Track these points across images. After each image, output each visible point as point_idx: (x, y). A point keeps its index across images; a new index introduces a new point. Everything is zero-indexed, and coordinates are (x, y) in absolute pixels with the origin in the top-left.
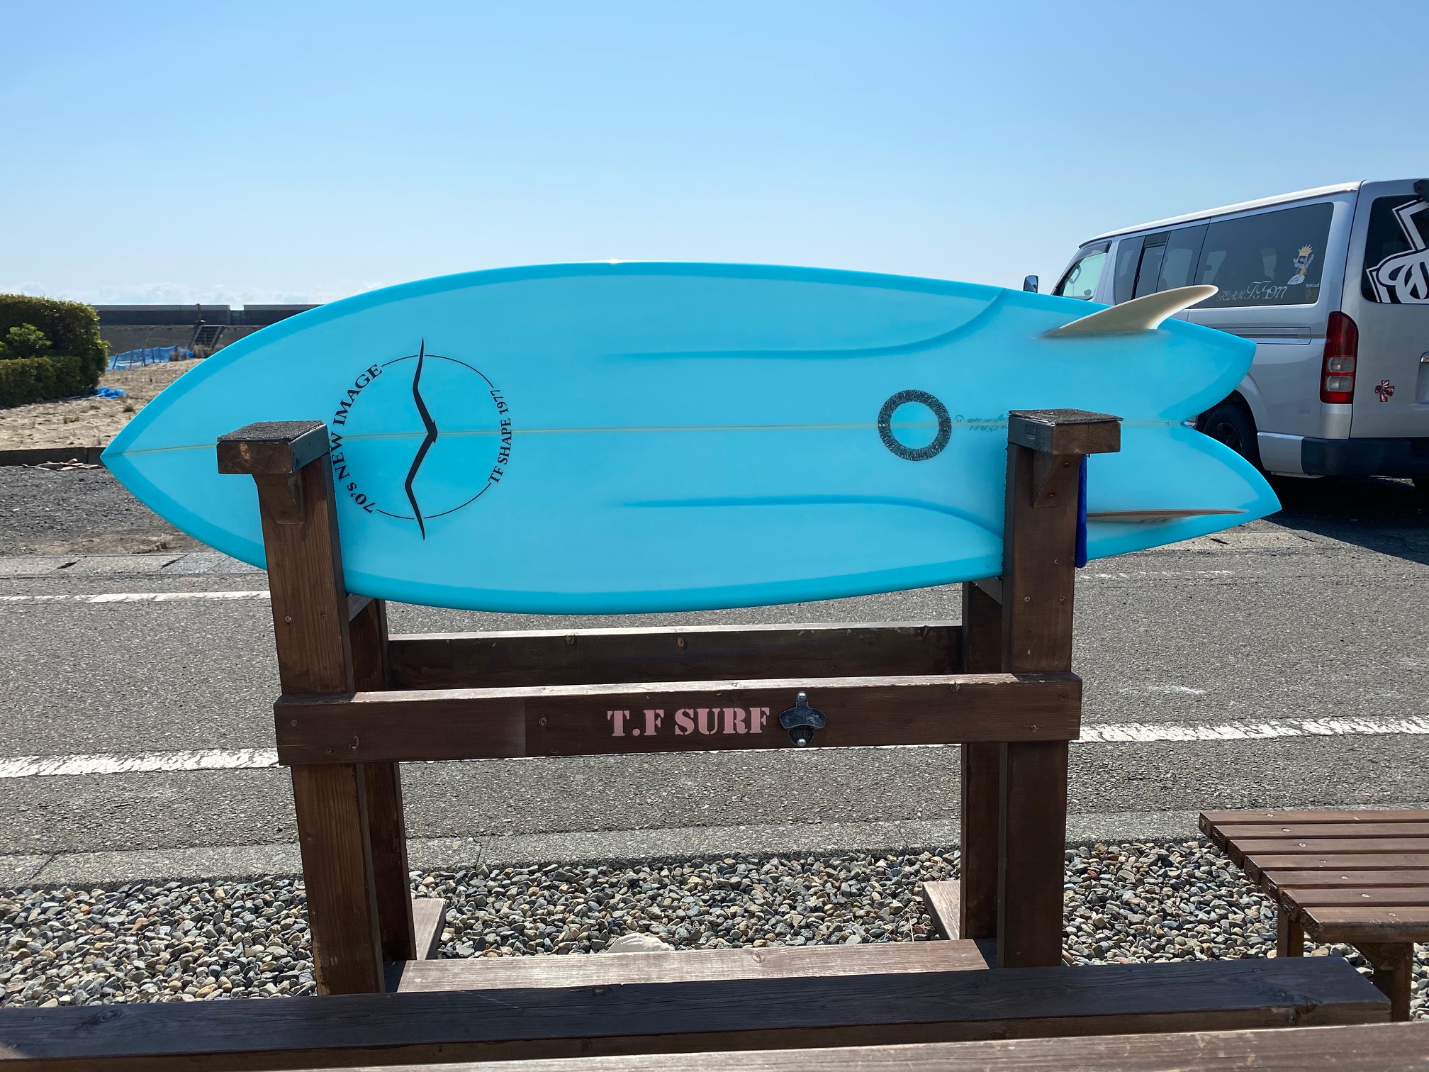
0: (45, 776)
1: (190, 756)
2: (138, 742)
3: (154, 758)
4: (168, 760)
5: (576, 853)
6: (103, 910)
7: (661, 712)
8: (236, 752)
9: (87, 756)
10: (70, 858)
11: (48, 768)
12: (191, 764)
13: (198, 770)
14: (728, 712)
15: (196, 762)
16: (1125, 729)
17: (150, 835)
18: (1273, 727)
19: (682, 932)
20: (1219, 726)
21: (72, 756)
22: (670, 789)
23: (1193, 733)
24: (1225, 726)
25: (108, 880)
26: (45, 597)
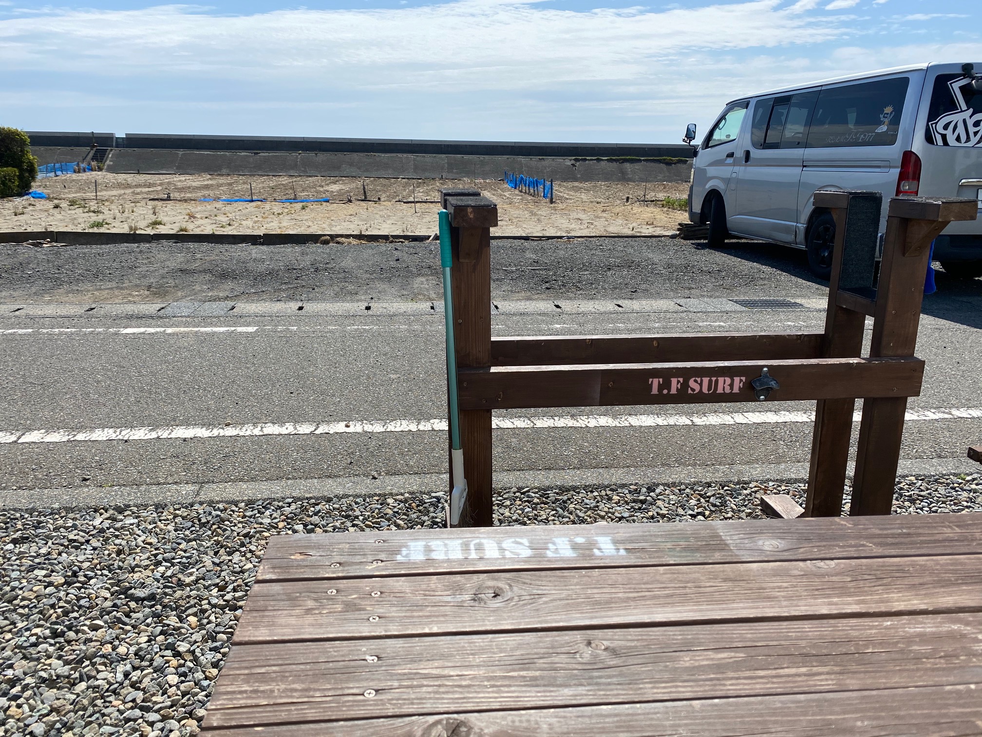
0: (164, 438)
1: (254, 427)
3: (231, 428)
4: (240, 429)
5: (536, 482)
7: (681, 380)
8: (283, 425)
9: (184, 427)
10: (214, 486)
13: (264, 435)
14: (721, 380)
15: (260, 431)
17: (257, 473)
18: (934, 413)
21: (175, 427)
25: (245, 498)
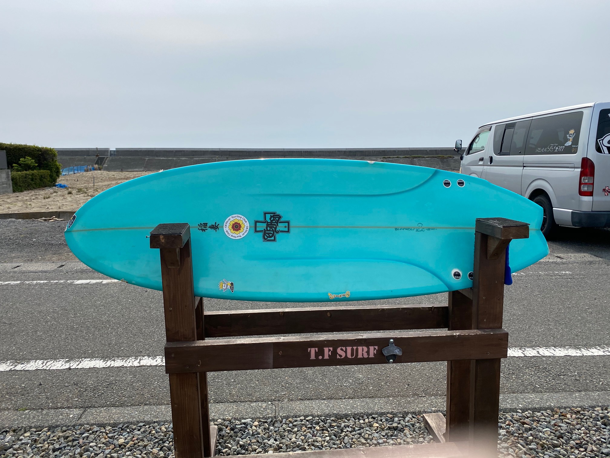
1: (135, 359)
2: (111, 352)
3: (119, 360)
4: (126, 361)
5: (319, 410)
6: (113, 437)
8: (155, 358)
9: (90, 359)
11: (74, 365)
12: (136, 364)
13: (140, 366)
15: (138, 363)
16: (548, 350)
17: (126, 399)
20: (590, 348)
21: (83, 359)
22: (352, 379)
23: (580, 352)
24: (593, 349)
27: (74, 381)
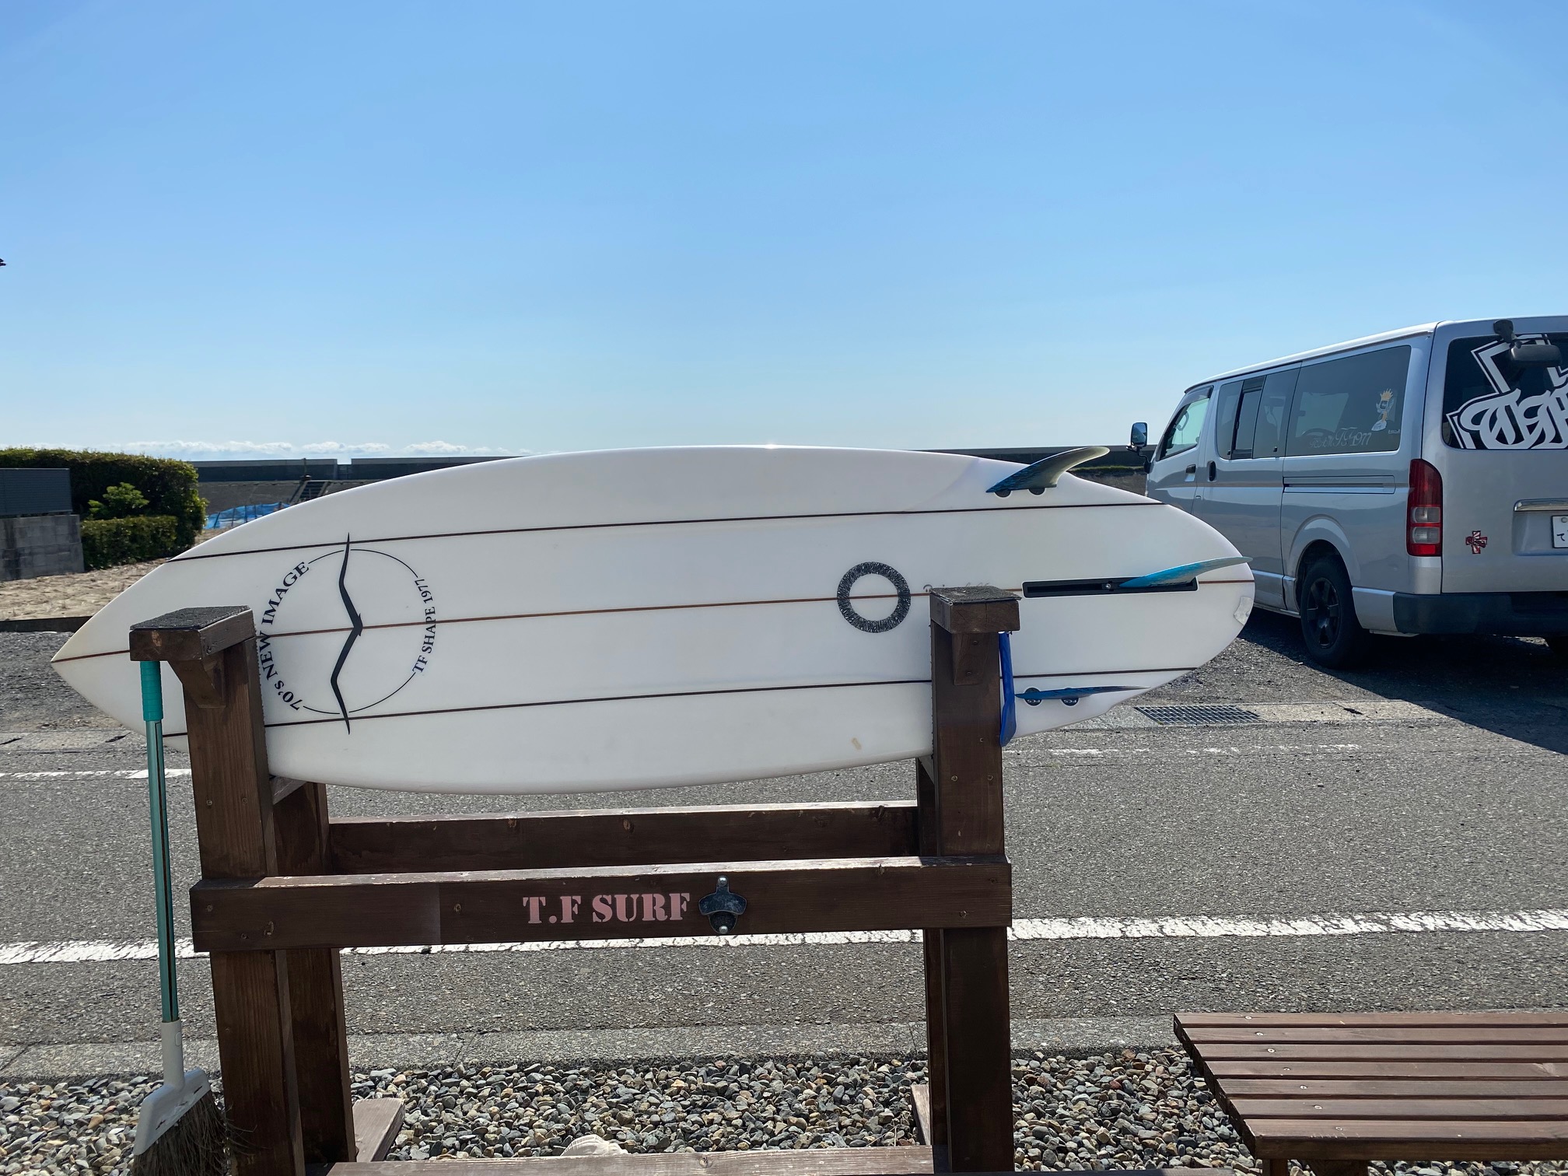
0: (39, 963)
2: (141, 927)
5: (561, 1052)
6: (64, 1105)
7: (578, 899)
9: (85, 942)
10: (43, 1050)
11: (44, 955)
14: (647, 898)
16: (1189, 923)
18: (1357, 922)
19: (651, 1139)
21: (71, 942)
22: (676, 985)
23: (1264, 928)
24: (1303, 920)
25: (74, 1074)
26: (85, 773)
27: (29, 988)
